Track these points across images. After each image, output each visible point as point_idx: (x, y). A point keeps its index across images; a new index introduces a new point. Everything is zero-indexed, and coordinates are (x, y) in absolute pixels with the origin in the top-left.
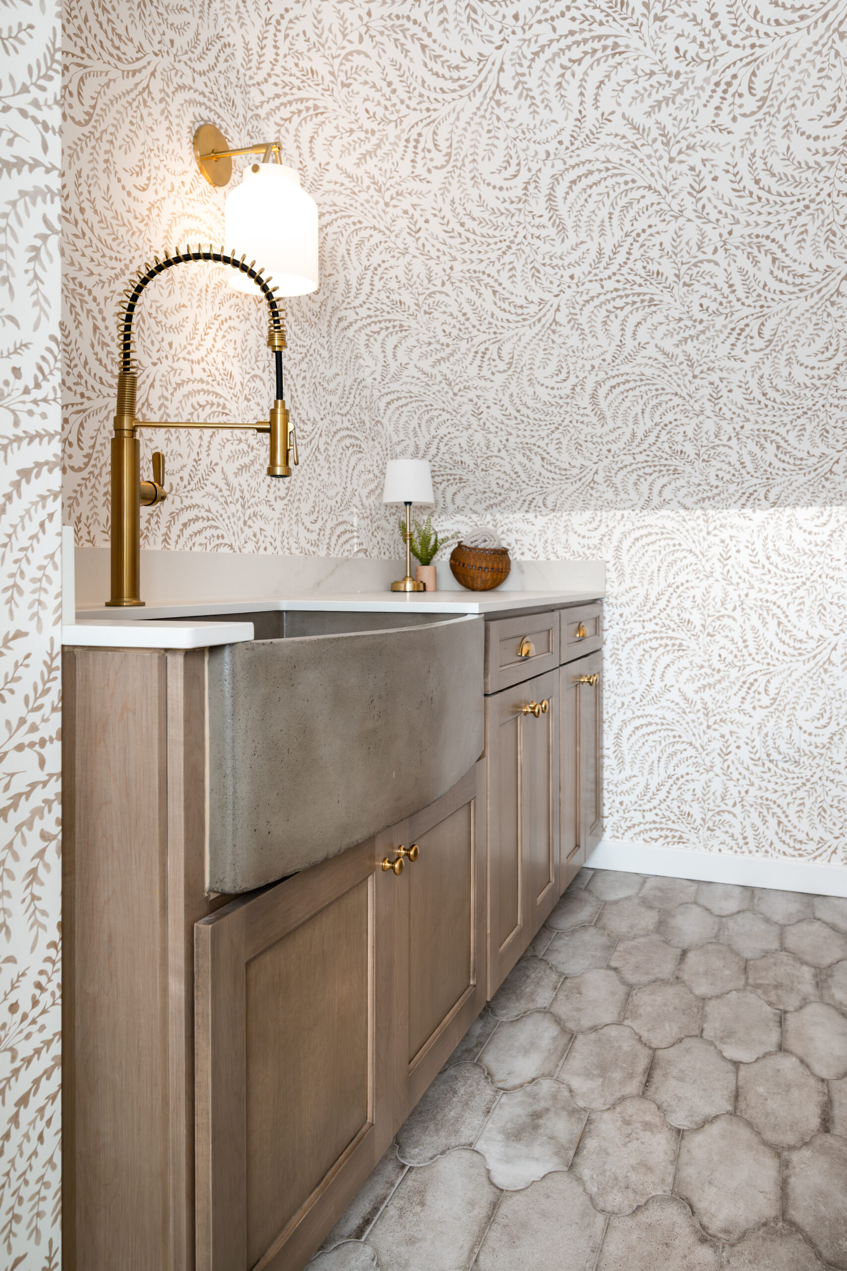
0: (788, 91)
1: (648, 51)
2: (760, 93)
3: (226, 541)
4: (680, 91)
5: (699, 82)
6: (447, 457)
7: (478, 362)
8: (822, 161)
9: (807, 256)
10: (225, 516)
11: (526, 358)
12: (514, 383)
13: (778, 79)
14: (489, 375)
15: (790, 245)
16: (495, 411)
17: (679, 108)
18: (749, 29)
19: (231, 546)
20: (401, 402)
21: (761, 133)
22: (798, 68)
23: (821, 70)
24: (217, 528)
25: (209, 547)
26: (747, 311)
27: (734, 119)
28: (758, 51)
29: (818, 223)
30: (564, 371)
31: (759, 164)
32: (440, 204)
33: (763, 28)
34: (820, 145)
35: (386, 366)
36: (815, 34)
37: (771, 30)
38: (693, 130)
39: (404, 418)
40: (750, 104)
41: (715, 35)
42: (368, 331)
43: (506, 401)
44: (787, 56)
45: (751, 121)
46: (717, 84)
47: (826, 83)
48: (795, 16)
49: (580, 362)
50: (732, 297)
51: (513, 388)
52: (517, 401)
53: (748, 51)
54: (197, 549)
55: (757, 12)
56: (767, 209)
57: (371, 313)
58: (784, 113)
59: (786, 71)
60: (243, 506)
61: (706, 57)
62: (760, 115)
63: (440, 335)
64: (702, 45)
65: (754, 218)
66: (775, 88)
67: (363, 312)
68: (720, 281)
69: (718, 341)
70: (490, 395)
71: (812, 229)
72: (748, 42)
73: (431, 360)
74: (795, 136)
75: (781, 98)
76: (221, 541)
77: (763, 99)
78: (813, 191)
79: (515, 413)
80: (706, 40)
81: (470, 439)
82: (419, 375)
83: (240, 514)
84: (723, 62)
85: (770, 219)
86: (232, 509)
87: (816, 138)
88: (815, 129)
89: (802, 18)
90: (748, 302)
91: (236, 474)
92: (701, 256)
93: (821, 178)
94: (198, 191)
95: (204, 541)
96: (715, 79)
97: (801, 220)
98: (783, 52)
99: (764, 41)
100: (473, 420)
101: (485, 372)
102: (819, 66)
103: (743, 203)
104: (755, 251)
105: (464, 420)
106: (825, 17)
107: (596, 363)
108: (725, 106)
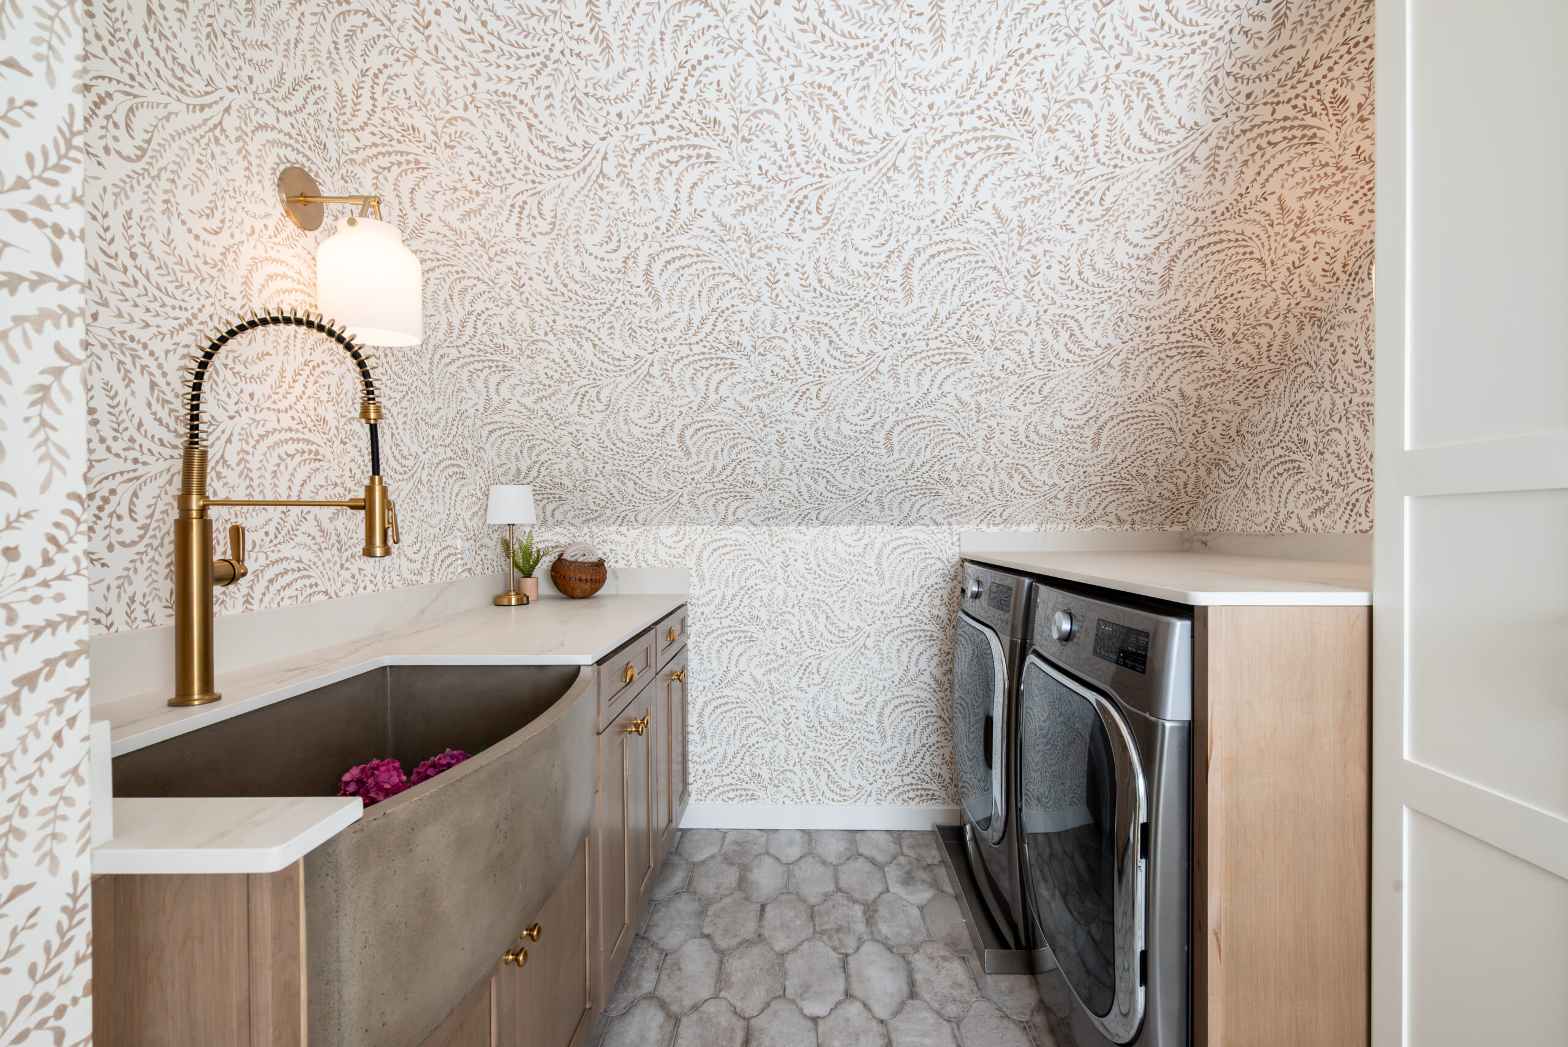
0: (847, 214)
1: (735, 165)
2: (825, 213)
3: (321, 588)
4: (761, 201)
5: (777, 197)
6: (547, 479)
7: (578, 401)
8: (871, 272)
9: (856, 341)
10: (319, 564)
11: (622, 402)
12: (611, 421)
13: (839, 205)
14: (588, 413)
15: (843, 332)
16: (593, 443)
17: (761, 215)
18: (819, 162)
19: (326, 593)
20: (503, 432)
21: (825, 244)
22: (855, 199)
23: (873, 203)
24: (309, 577)
25: (300, 599)
26: (808, 379)
27: (804, 230)
28: (825, 181)
29: (865, 318)
30: (656, 415)
31: (822, 268)
32: (544, 265)
33: (829, 163)
34: (869, 259)
35: (489, 399)
36: (869, 175)
37: (836, 165)
38: (770, 234)
39: (506, 445)
40: (817, 220)
41: (791, 161)
42: (471, 367)
43: (603, 435)
44: (847, 188)
45: (817, 233)
46: (792, 201)
47: (876, 213)
48: (855, 158)
49: (670, 408)
50: (797, 367)
51: (610, 425)
52: (613, 436)
53: (817, 179)
54: (286, 603)
55: (825, 149)
56: (827, 303)
57: (474, 353)
58: (843, 231)
59: (846, 199)
60: (339, 550)
61: (784, 178)
62: (824, 230)
63: (543, 377)
64: (780, 168)
65: (817, 308)
66: (837, 211)
67: (466, 351)
68: (788, 354)
69: (784, 400)
70: (589, 430)
71: (860, 322)
72: (818, 172)
73: (533, 398)
74: (850, 250)
75: (841, 219)
76: (314, 589)
77: (828, 219)
78: (862, 293)
79: (611, 446)
80: (784, 164)
81: (570, 465)
82: (522, 409)
83: (336, 558)
84: (797, 185)
85: (829, 310)
86: (327, 554)
87: (867, 254)
88: (866, 247)
89: (860, 160)
90: (809, 372)
91: (331, 519)
92: (774, 334)
93: (868, 284)
94: (284, 235)
95: (295, 593)
96: (791, 196)
97: (852, 314)
98: (844, 185)
99: (830, 173)
100: (572, 449)
101: (584, 411)
102: (871, 199)
103: (809, 296)
104: (816, 334)
105: (564, 450)
106: (877, 162)
107: (684, 410)
108: (797, 219)
